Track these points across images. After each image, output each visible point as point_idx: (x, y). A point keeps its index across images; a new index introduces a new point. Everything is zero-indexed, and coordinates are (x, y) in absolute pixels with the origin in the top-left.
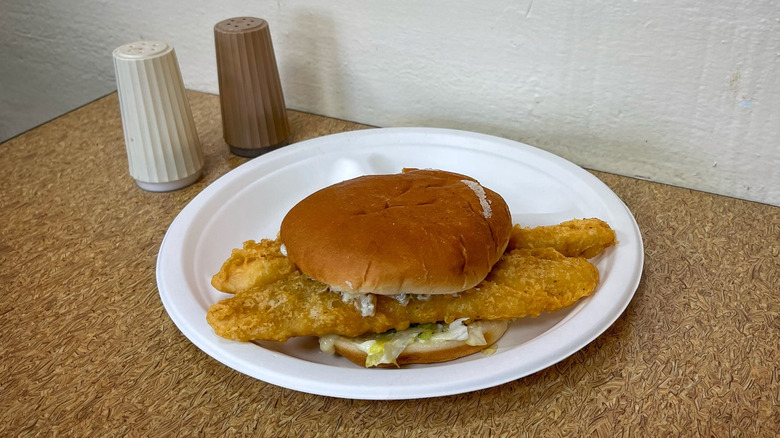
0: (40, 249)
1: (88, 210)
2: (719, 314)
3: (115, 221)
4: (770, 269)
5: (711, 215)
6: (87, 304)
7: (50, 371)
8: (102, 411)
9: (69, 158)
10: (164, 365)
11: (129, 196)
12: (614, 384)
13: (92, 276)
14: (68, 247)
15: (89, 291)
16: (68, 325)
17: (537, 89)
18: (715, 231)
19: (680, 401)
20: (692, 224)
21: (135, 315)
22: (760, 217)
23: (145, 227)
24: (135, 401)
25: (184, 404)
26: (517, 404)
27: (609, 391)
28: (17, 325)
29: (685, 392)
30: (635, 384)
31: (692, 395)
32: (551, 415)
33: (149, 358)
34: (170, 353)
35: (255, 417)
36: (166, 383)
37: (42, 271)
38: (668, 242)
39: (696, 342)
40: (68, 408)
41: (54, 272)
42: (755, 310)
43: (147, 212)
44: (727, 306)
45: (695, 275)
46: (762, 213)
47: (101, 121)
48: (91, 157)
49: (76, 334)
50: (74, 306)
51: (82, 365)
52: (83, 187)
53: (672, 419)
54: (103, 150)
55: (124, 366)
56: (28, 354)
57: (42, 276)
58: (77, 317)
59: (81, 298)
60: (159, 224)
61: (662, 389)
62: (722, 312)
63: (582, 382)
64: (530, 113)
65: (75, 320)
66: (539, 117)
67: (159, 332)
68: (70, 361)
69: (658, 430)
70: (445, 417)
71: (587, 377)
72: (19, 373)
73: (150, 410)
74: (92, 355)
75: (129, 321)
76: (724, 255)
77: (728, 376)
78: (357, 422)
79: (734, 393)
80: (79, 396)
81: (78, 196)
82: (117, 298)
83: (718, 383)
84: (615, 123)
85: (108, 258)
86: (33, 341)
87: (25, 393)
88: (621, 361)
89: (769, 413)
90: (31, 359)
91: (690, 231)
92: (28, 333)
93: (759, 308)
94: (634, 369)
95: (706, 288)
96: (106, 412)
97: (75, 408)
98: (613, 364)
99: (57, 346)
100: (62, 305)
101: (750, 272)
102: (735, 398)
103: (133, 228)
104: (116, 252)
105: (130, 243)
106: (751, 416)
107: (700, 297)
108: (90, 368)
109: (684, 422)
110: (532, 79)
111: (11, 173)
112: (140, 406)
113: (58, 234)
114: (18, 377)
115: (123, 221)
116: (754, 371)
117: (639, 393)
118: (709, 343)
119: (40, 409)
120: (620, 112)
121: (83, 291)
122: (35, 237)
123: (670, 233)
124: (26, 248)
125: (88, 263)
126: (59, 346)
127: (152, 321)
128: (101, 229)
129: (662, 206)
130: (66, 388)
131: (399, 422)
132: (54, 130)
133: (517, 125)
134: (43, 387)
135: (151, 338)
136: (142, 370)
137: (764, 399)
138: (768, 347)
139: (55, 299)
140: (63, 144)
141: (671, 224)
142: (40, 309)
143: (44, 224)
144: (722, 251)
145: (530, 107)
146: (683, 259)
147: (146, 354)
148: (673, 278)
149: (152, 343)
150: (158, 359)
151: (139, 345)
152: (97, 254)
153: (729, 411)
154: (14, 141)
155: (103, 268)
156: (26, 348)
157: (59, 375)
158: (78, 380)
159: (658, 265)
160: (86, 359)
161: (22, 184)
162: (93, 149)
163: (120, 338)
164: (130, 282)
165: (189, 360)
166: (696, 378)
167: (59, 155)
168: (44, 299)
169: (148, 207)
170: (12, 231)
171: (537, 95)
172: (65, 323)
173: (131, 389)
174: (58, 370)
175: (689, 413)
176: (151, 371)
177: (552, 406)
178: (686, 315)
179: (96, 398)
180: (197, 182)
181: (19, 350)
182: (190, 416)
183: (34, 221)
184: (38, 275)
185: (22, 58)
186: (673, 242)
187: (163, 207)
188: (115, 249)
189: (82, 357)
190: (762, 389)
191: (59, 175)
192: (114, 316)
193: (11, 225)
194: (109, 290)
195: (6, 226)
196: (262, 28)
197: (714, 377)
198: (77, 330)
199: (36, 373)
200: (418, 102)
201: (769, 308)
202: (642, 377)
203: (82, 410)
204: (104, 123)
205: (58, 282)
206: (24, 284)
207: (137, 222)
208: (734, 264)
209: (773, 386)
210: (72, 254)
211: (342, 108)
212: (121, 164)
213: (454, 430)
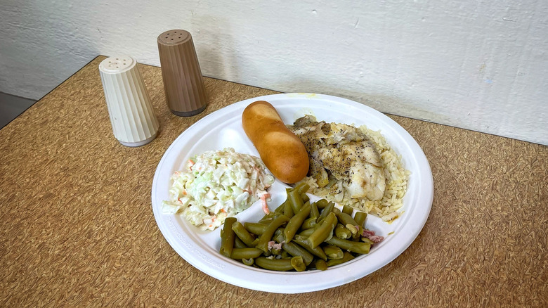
0: (72, 195)
1: (93, 163)
2: (476, 216)
3: (112, 171)
4: (502, 182)
5: (467, 145)
6: (111, 233)
7: (102, 280)
8: (140, 304)
9: (70, 123)
10: (168, 272)
11: (116, 151)
12: (421, 266)
13: (109, 212)
14: (89, 191)
15: (110, 223)
16: (104, 248)
17: (362, 69)
18: (470, 158)
19: (458, 275)
20: (457, 153)
21: (142, 238)
22: (495, 145)
23: (132, 174)
24: (157, 296)
25: (186, 297)
26: (370, 283)
27: (419, 271)
28: (73, 250)
29: (460, 269)
30: (432, 265)
31: (464, 271)
32: (389, 289)
33: (157, 268)
34: (169, 263)
35: (227, 302)
36: (172, 282)
37: (78, 211)
38: (443, 166)
39: (464, 236)
40: (120, 304)
41: (86, 211)
42: (495, 212)
43: (131, 163)
44: (479, 210)
45: (460, 190)
46: (496, 142)
47: (82, 91)
48: (84, 121)
49: (111, 253)
50: (104, 234)
51: (121, 275)
52: (85, 145)
53: (454, 286)
54: (90, 115)
55: (145, 274)
56: (87, 270)
57: (79, 214)
58: (108, 243)
59: (107, 228)
60: (140, 171)
61: (447, 268)
62: (477, 214)
63: (404, 266)
64: (357, 83)
65: (108, 244)
66: (363, 85)
67: (159, 249)
68: (112, 272)
69: (447, 294)
70: (332, 295)
71: (406, 262)
72: (85, 283)
73: (167, 302)
74: (124, 268)
75: (140, 242)
76: (476, 174)
77: (482, 257)
78: (284, 300)
79: (486, 268)
80: (124, 296)
81: (84, 153)
82: (129, 227)
83: (477, 262)
84: (409, 89)
85: (115, 198)
86: (87, 260)
87: (92, 296)
88: (424, 251)
89: (505, 279)
90: (89, 272)
91: (456, 158)
92: (82, 255)
93: (497, 211)
94: (431, 257)
95: (467, 198)
96: (143, 305)
97: (124, 304)
98: (420, 253)
99: (102, 263)
100: (97, 234)
101: (491, 185)
102: (487, 270)
103: (125, 175)
104: (119, 194)
105: (125, 186)
106: (495, 281)
107: (464, 205)
108: (125, 276)
109: (461, 288)
110: (358, 63)
111: (36, 136)
112: (161, 300)
113: (80, 182)
114: (85, 285)
115: (117, 170)
116: (496, 253)
117: (435, 271)
118: (471, 236)
119: (104, 305)
120: (413, 84)
121: (107, 223)
122: (66, 186)
123: (444, 160)
124: (63, 194)
125: (104, 203)
126: (103, 263)
127: (154, 242)
128: (105, 177)
129: (439, 140)
130: (115, 291)
131: (307, 299)
132: (54, 101)
133: (349, 89)
134: (101, 291)
135: (156, 253)
136: (156, 276)
137: (502, 270)
138: (503, 237)
139: (91, 230)
140: (62, 111)
141: (445, 154)
142: (84, 238)
143: (69, 175)
144: (475, 171)
145: (357, 79)
146: (453, 178)
147: (156, 265)
148: (448, 192)
149: (157, 258)
150: (163, 268)
151: (150, 259)
152: (108, 196)
153: (483, 279)
154: (29, 110)
155: (114, 206)
156: (84, 266)
157: (109, 283)
158: (121, 285)
159: (439, 184)
160: (121, 270)
161: (46, 146)
162: (84, 115)
163: (138, 255)
164: (133, 215)
165: (181, 267)
166: (465, 259)
167: (62, 121)
168: (85, 231)
169: (130, 159)
170: (50, 182)
171: (361, 73)
172: (102, 247)
173: (153, 289)
174: (107, 279)
175: (463, 282)
176: (162, 276)
177: (389, 283)
178: (457, 218)
179: (135, 296)
180: (156, 138)
181: (80, 268)
182: (191, 304)
183: (62, 174)
184: (76, 214)
185: (14, 39)
186: (447, 166)
187: (139, 158)
188: (118, 192)
189: (119, 269)
190: (501, 265)
191: (67, 136)
192: (130, 240)
193: (48, 178)
194: (122, 222)
195: (45, 179)
196: (188, 40)
197: (475, 258)
198: (111, 251)
199: (94, 282)
200: (286, 74)
201: (502, 210)
202: (436, 261)
203: (128, 304)
204: (85, 93)
205: (89, 218)
206: (70, 221)
207: (126, 171)
208: (481, 180)
209: (506, 262)
210: (93, 197)
211: (237, 76)
212: (105, 126)
213: (338, 302)
